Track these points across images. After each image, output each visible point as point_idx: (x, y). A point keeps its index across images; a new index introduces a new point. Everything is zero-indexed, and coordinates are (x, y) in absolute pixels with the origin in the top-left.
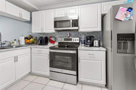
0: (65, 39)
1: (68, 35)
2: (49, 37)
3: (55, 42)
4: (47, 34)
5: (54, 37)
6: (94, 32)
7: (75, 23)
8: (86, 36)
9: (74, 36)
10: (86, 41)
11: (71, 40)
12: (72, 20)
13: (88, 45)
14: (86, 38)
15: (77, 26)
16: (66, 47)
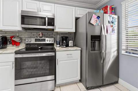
0: (36, 39)
1: (40, 35)
2: (9, 37)
3: (20, 44)
4: (6, 32)
5: (18, 36)
6: (69, 33)
7: (51, 21)
8: (61, 37)
9: (48, 37)
10: (61, 41)
11: (44, 40)
12: (48, 18)
13: (63, 45)
14: (61, 38)
15: (53, 25)
16: (39, 49)
